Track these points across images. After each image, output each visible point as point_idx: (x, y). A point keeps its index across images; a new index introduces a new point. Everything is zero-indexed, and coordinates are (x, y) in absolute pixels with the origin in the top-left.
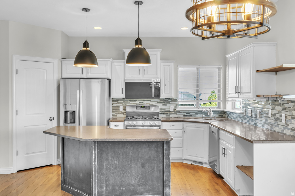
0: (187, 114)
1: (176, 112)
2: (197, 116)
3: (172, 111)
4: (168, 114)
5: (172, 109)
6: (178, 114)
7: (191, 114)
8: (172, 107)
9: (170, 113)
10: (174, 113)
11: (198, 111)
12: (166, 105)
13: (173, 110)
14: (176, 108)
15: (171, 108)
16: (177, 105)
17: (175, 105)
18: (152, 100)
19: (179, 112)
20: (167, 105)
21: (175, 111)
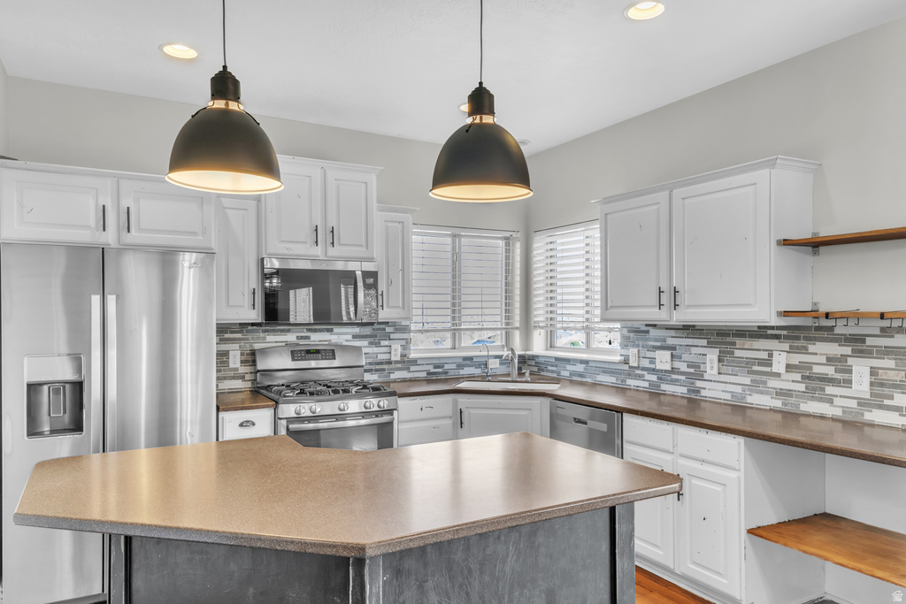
0: (435, 367)
1: (406, 363)
2: (462, 372)
3: (397, 362)
4: (384, 370)
5: (396, 357)
6: (412, 368)
7: (446, 367)
8: (396, 350)
9: (391, 366)
10: (400, 365)
11: (465, 359)
12: (378, 345)
13: (398, 358)
14: (405, 352)
15: (393, 353)
16: (408, 341)
17: (403, 342)
18: (337, 330)
19: (414, 362)
20: (383, 343)
21: (404, 362)
